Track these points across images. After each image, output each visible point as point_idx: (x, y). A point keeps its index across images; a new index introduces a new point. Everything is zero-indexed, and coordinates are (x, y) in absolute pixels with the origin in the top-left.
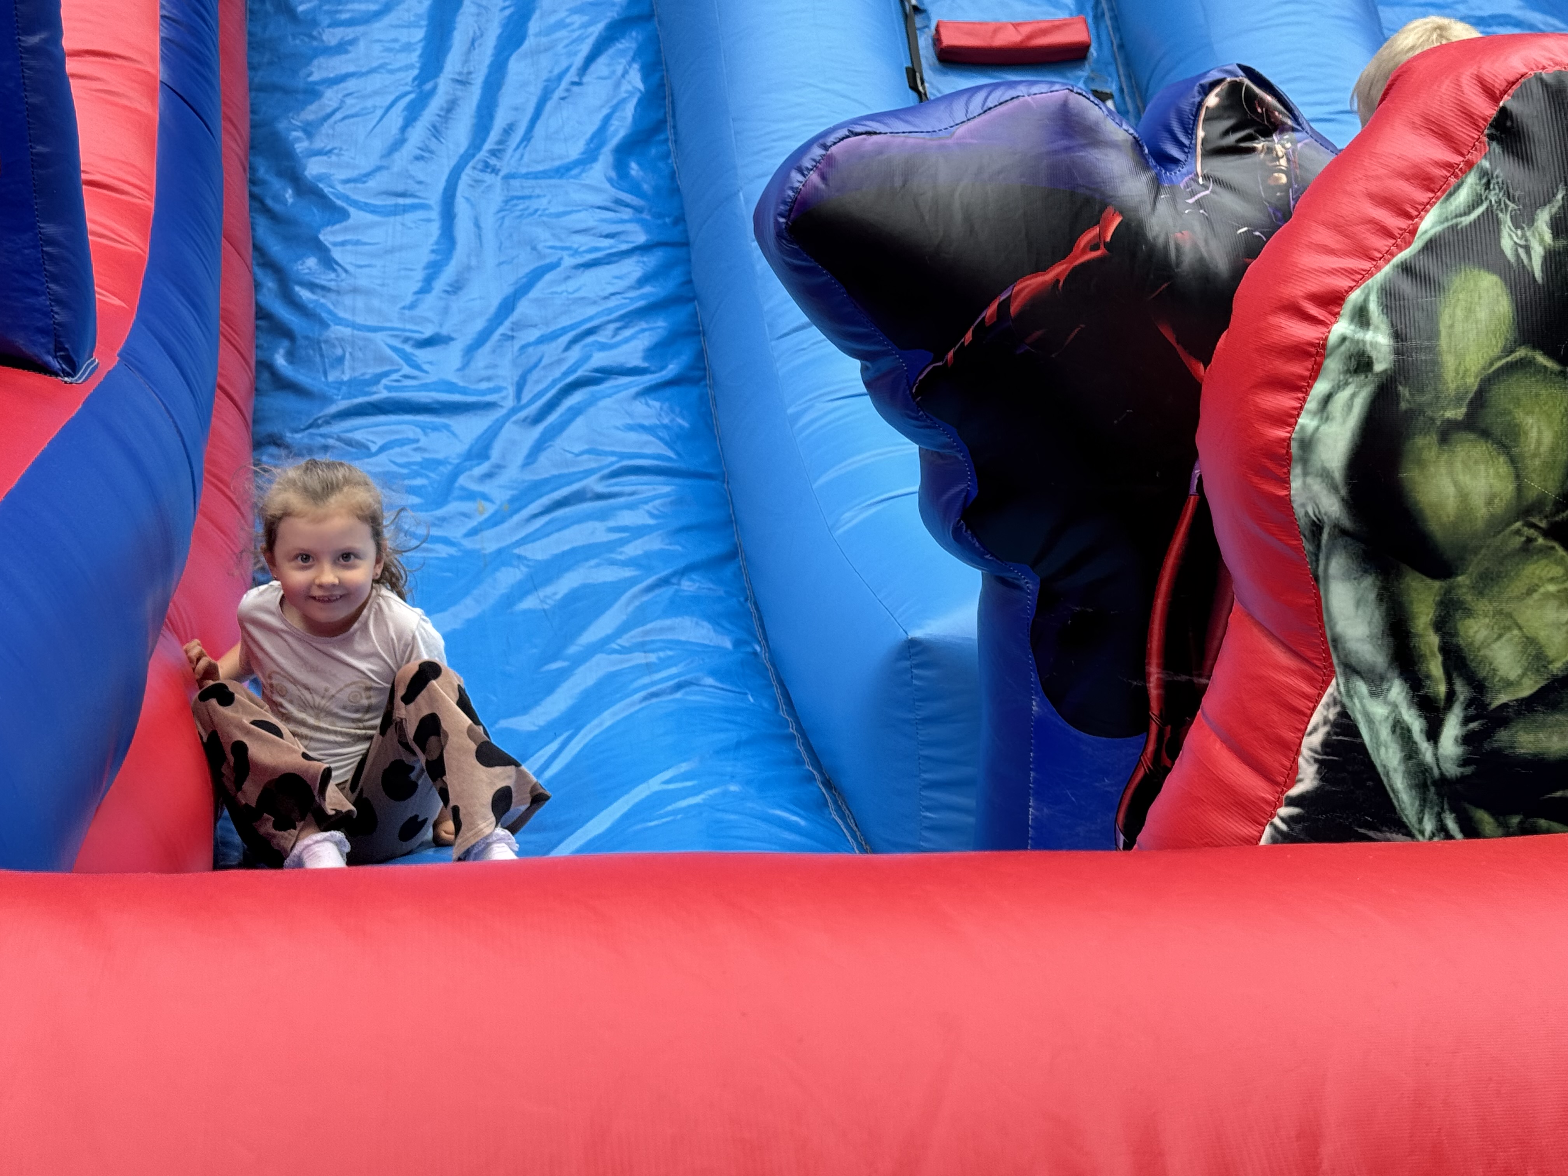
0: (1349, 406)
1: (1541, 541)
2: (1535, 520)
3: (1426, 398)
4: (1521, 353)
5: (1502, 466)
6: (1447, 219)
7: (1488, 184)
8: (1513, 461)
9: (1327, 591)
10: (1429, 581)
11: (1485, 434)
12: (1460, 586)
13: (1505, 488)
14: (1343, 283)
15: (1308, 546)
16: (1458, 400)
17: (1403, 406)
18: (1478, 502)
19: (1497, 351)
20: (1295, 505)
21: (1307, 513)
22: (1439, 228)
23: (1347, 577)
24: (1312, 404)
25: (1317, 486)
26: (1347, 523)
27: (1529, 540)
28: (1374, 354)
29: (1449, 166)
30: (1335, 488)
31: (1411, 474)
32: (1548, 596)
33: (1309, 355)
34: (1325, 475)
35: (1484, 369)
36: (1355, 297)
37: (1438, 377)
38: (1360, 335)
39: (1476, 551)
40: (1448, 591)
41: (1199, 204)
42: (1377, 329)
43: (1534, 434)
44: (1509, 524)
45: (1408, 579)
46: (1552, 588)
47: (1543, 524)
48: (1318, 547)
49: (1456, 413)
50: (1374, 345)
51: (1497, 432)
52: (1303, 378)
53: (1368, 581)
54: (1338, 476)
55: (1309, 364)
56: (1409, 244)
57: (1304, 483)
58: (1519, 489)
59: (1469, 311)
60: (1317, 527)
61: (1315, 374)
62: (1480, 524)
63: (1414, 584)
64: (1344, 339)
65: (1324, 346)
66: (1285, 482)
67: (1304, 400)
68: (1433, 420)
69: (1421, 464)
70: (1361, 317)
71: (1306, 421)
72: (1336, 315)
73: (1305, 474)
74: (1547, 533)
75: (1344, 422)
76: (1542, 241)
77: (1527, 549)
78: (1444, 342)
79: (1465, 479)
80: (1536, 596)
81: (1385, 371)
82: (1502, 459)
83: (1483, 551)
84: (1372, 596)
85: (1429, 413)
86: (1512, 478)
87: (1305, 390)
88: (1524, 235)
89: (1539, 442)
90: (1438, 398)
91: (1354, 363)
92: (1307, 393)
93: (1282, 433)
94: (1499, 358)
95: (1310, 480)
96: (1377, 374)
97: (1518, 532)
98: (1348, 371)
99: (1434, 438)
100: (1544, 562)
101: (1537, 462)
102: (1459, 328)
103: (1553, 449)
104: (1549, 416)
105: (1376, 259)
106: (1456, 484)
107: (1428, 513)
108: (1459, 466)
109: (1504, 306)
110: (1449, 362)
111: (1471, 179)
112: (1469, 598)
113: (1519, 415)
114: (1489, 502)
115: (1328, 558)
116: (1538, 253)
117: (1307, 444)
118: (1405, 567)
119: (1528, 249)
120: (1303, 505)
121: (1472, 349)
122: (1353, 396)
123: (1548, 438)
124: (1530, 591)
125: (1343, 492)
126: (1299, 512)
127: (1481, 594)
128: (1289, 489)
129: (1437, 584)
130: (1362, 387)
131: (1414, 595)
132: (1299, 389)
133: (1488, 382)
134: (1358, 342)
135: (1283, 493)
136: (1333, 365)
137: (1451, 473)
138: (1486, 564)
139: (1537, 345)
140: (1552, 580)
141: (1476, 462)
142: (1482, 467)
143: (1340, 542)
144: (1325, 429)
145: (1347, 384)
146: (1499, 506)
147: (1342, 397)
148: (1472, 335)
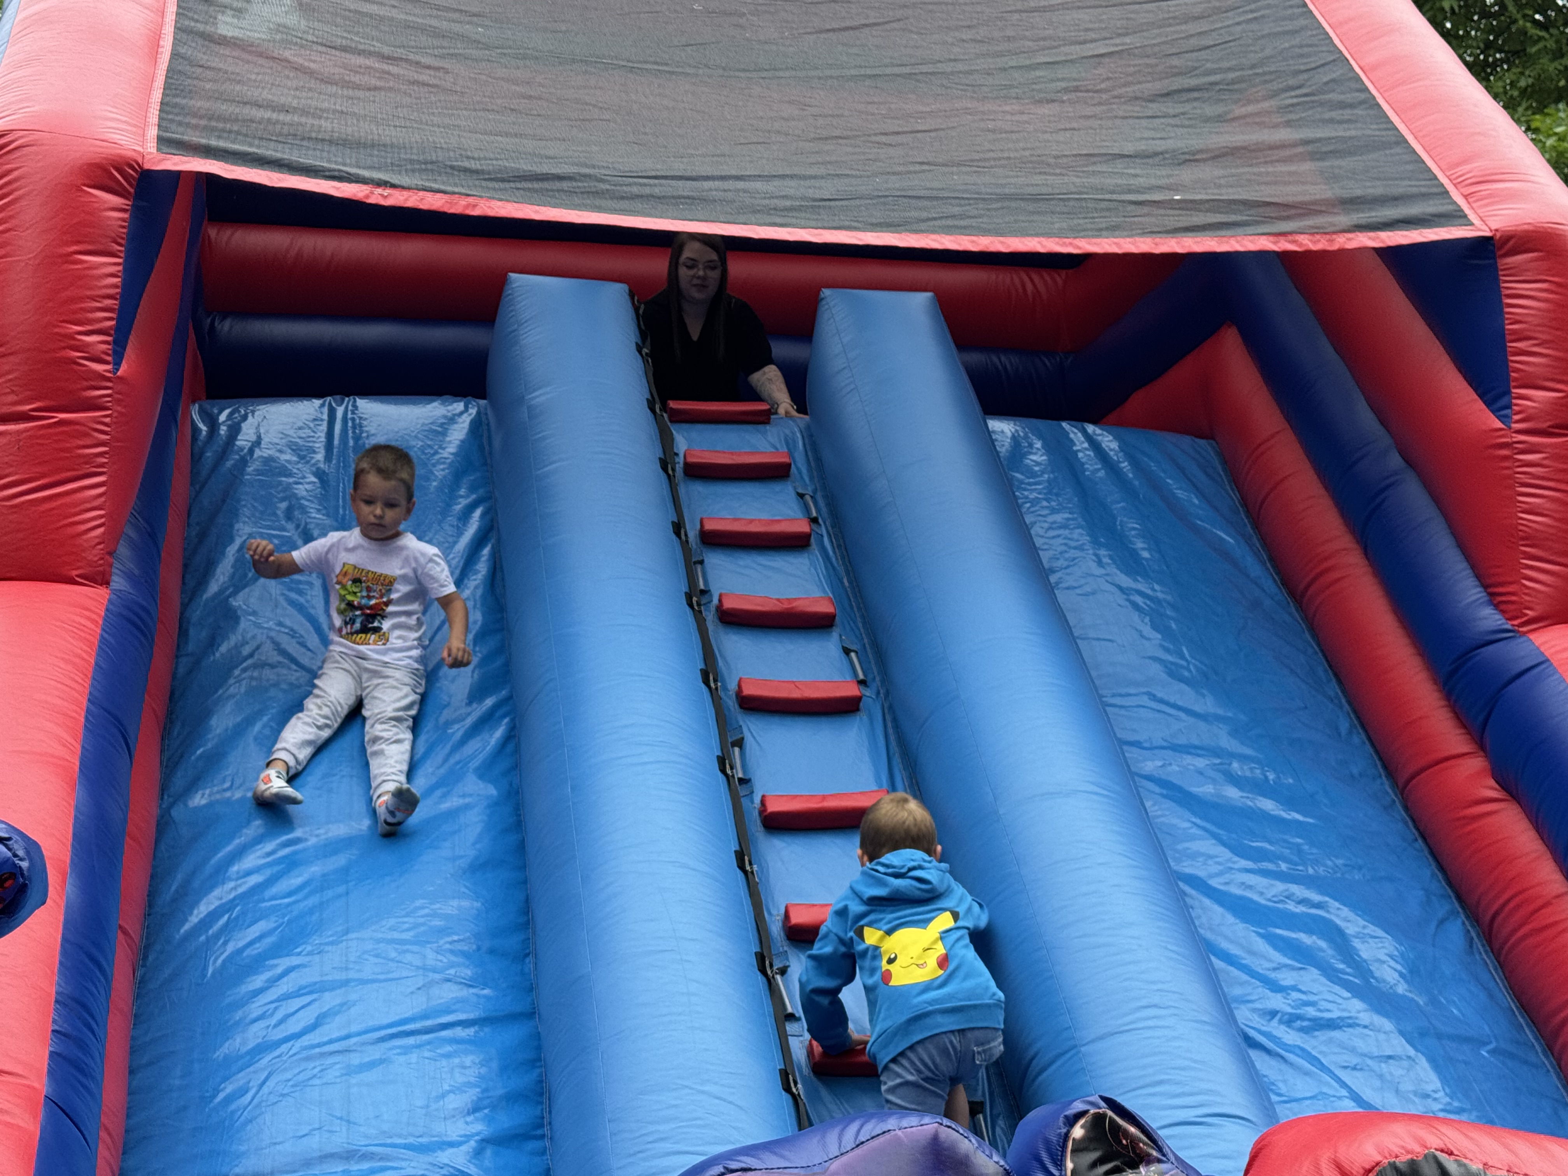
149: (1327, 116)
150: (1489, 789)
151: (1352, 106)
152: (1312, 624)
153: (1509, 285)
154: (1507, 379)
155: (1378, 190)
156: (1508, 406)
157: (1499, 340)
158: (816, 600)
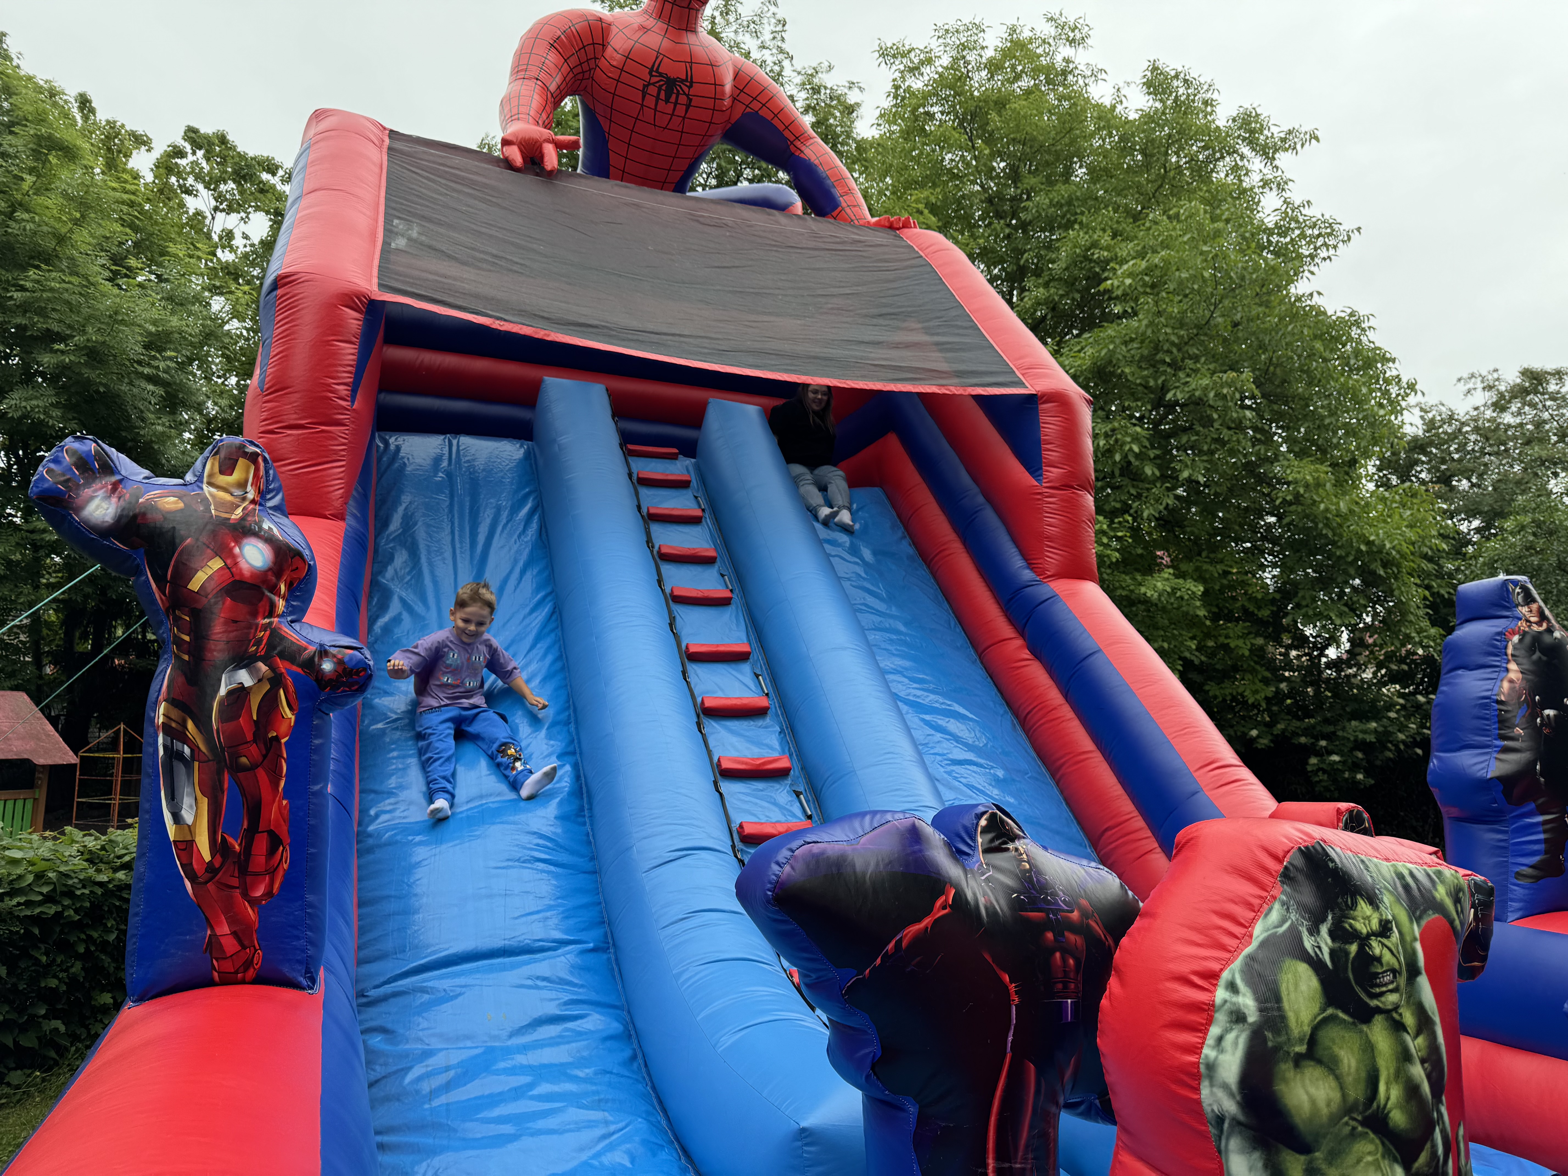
0: (1236, 1043)
1: (1360, 1128)
2: (1355, 1115)
3: (1283, 1039)
4: (1330, 1011)
5: (1332, 1082)
6: (1268, 930)
7: (1288, 909)
8: (1338, 1078)
9: (1227, 1160)
10: (1298, 1156)
11: (1319, 1062)
12: (1317, 1159)
13: (1336, 1095)
14: (1216, 966)
15: (1213, 1130)
16: (1301, 1040)
17: (1270, 1044)
18: (1322, 1104)
19: (1316, 1010)
20: (1204, 1105)
21: (1213, 1111)
22: (1265, 934)
23: (1242, 1151)
24: (1210, 1040)
25: (1220, 1094)
26: (1241, 1117)
27: (1354, 1128)
28: (1246, 1011)
29: (1261, 897)
30: (1232, 1095)
31: (1281, 1088)
32: (1369, 1164)
33: (1205, 1010)
34: (1225, 1087)
35: (1312, 1021)
36: (1225, 975)
37: (1287, 1027)
38: (1235, 999)
39: (1324, 1137)
40: (1310, 1162)
41: (988, 880)
42: (1244, 995)
43: (1346, 1061)
44: (1341, 1118)
45: (1284, 1154)
46: (1370, 1158)
47: (1360, 1118)
48: (1221, 1131)
49: (1301, 1049)
50: (1246, 1006)
51: (1325, 1060)
52: (1202, 1024)
53: (1256, 1155)
54: (1234, 1087)
55: (1205, 1015)
56: (1250, 943)
57: (1211, 1091)
58: (1344, 1096)
59: (1296, 985)
60: (1220, 1119)
61: (1210, 1021)
62: (1325, 1119)
63: (1288, 1158)
64: (1225, 1001)
65: (1213, 1005)
66: (1197, 1090)
67: (1205, 1039)
68: (1288, 1053)
69: (1285, 1081)
70: (1232, 987)
71: (1208, 1052)
72: (1215, 985)
73: (1212, 1085)
74: (1363, 1123)
75: (1234, 1054)
76: (1326, 944)
77: (1353, 1135)
78: (1286, 1005)
79: (1312, 1090)
80: (1362, 1164)
81: (1254, 1022)
82: (1331, 1077)
83: (1329, 1136)
84: (1260, 1165)
85: (1285, 1048)
86: (1338, 1089)
87: (1206, 1032)
88: (1316, 941)
89: (1349, 1067)
90: (1289, 1039)
91: (1234, 1017)
92: (1206, 1034)
93: (1192, 1059)
94: (1319, 1014)
95: (1215, 1090)
96: (1251, 1024)
97: (1347, 1124)
98: (1231, 1022)
99: (1290, 1064)
100: (1363, 1142)
101: (1350, 1079)
102: (1292, 996)
103: (1357, 1070)
104: (1352, 1050)
105: (1233, 952)
106: (1307, 1093)
107: (1293, 1112)
108: (1307, 1082)
109: (1314, 982)
110: (1291, 1015)
111: (1277, 906)
112: (1323, 1166)
113: (1336, 1049)
114: (1328, 1105)
115: (1228, 1139)
116: (1326, 951)
117: (1211, 1067)
118: (1281, 1146)
119: (1319, 948)
120: (1210, 1105)
121: (1303, 1009)
122: (1237, 1037)
123: (1353, 1063)
124: (1359, 1161)
125: (1238, 1098)
126: (1207, 1109)
127: (1330, 1164)
128: (1200, 1094)
129: (1302, 1158)
130: (1242, 1031)
131: (1289, 1164)
132: (1200, 1031)
133: (1316, 1029)
134: (1235, 1004)
135: (1196, 1097)
136: (1221, 1018)
137: (1304, 1086)
138: (1332, 1144)
139: (1338, 1006)
140: (1369, 1153)
141: (1317, 1079)
142: (1321, 1082)
143: (1237, 1129)
144: (1223, 1058)
145: (1232, 1029)
146: (1334, 1107)
147: (1230, 1037)
148: (1301, 1000)
149: (957, 331)
150: (1026, 654)
151: (966, 328)
152: (934, 575)
153: (1043, 418)
154: (1040, 462)
155: (982, 368)
156: (1041, 475)
157: (1038, 443)
158: (707, 550)
